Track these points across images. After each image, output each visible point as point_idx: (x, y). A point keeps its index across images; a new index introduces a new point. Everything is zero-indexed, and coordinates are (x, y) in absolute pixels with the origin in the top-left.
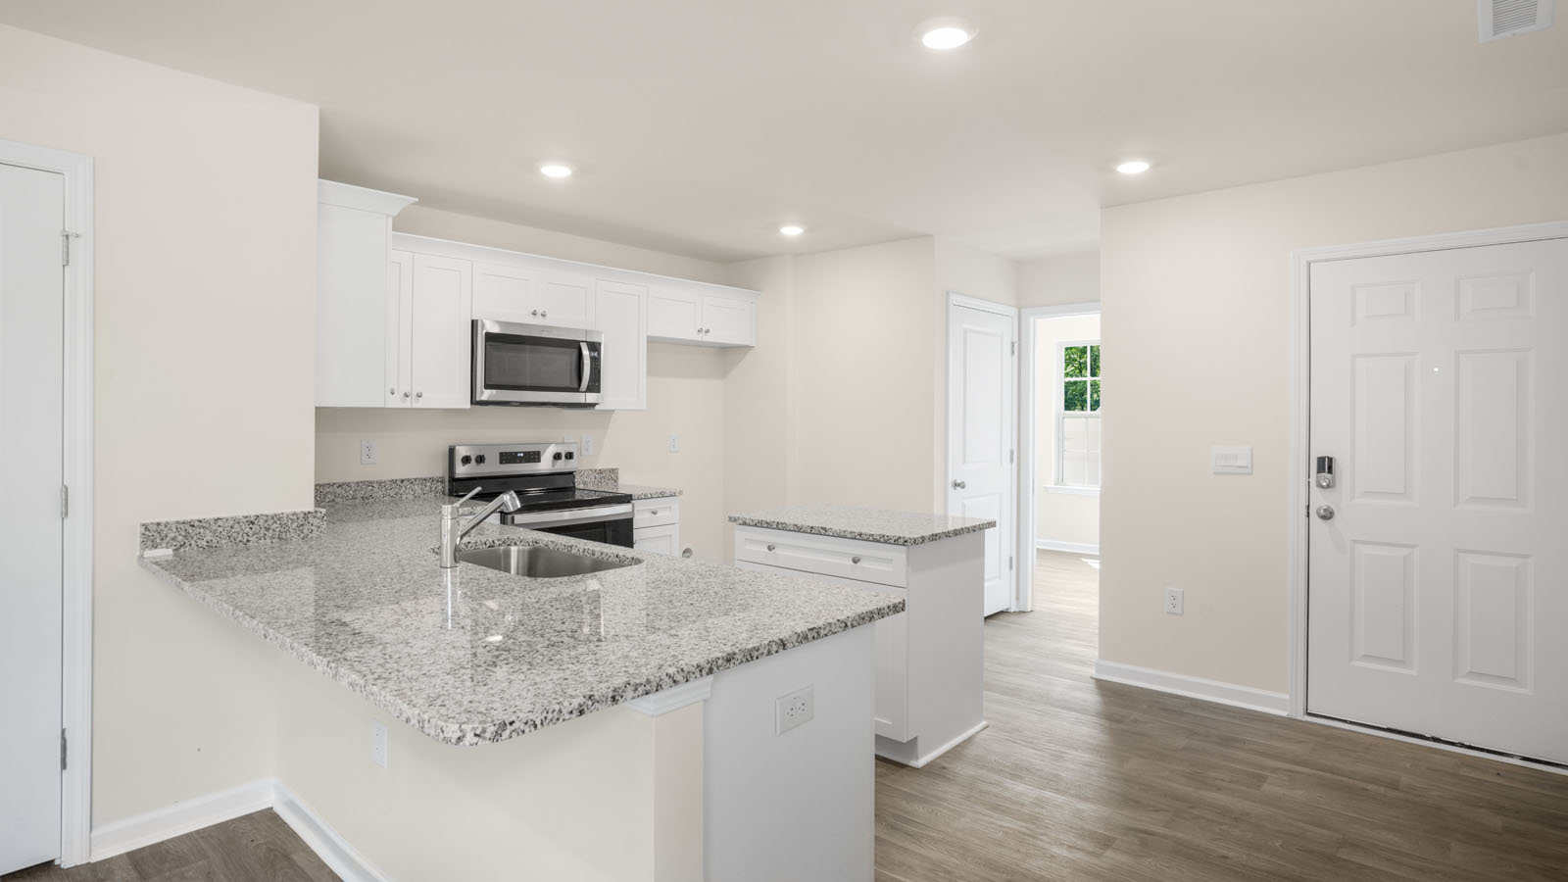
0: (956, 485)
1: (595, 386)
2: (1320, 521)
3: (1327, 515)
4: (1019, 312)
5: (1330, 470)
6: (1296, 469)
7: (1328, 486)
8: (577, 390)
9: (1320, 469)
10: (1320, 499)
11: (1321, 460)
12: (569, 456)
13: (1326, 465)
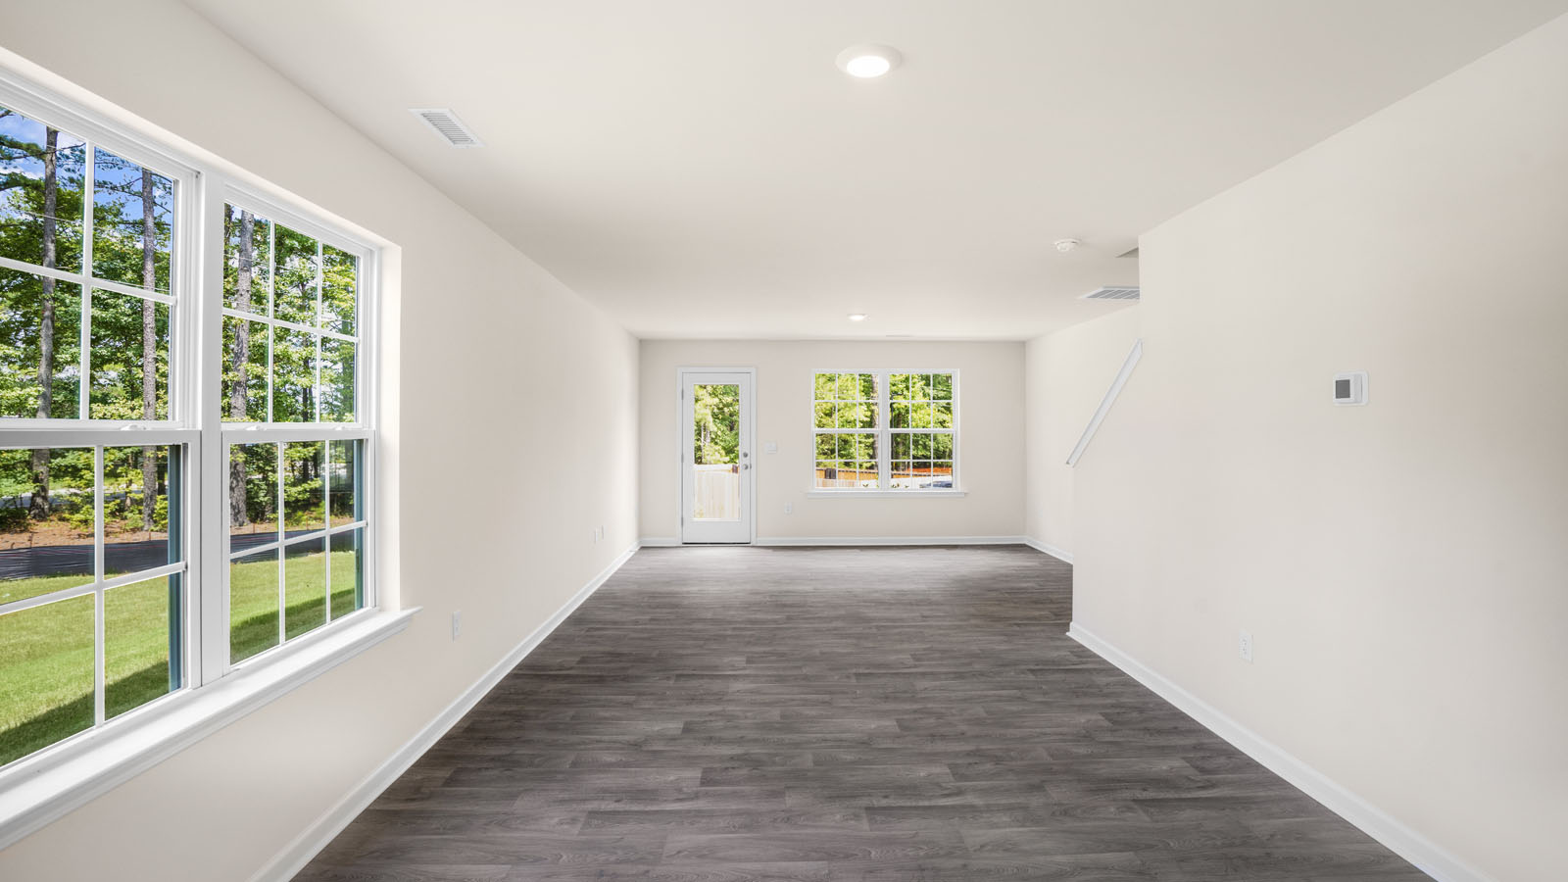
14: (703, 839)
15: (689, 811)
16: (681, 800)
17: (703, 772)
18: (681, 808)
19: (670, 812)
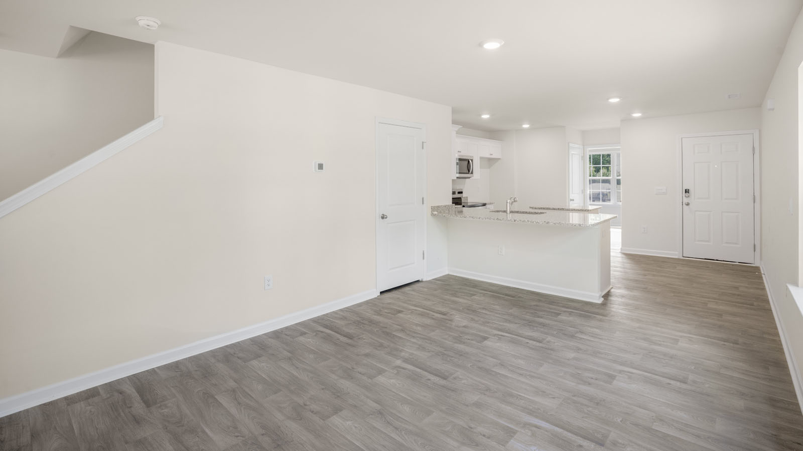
0: (571, 200)
1: (472, 173)
2: (686, 206)
3: (688, 204)
4: (584, 148)
5: (688, 193)
6: (679, 193)
7: (688, 197)
8: (468, 173)
9: (686, 192)
10: (686, 200)
11: (686, 190)
12: (461, 193)
13: (687, 191)
14: (537, 399)
15: (536, 417)
16: (536, 427)
17: (507, 442)
18: (540, 421)
19: (547, 421)
